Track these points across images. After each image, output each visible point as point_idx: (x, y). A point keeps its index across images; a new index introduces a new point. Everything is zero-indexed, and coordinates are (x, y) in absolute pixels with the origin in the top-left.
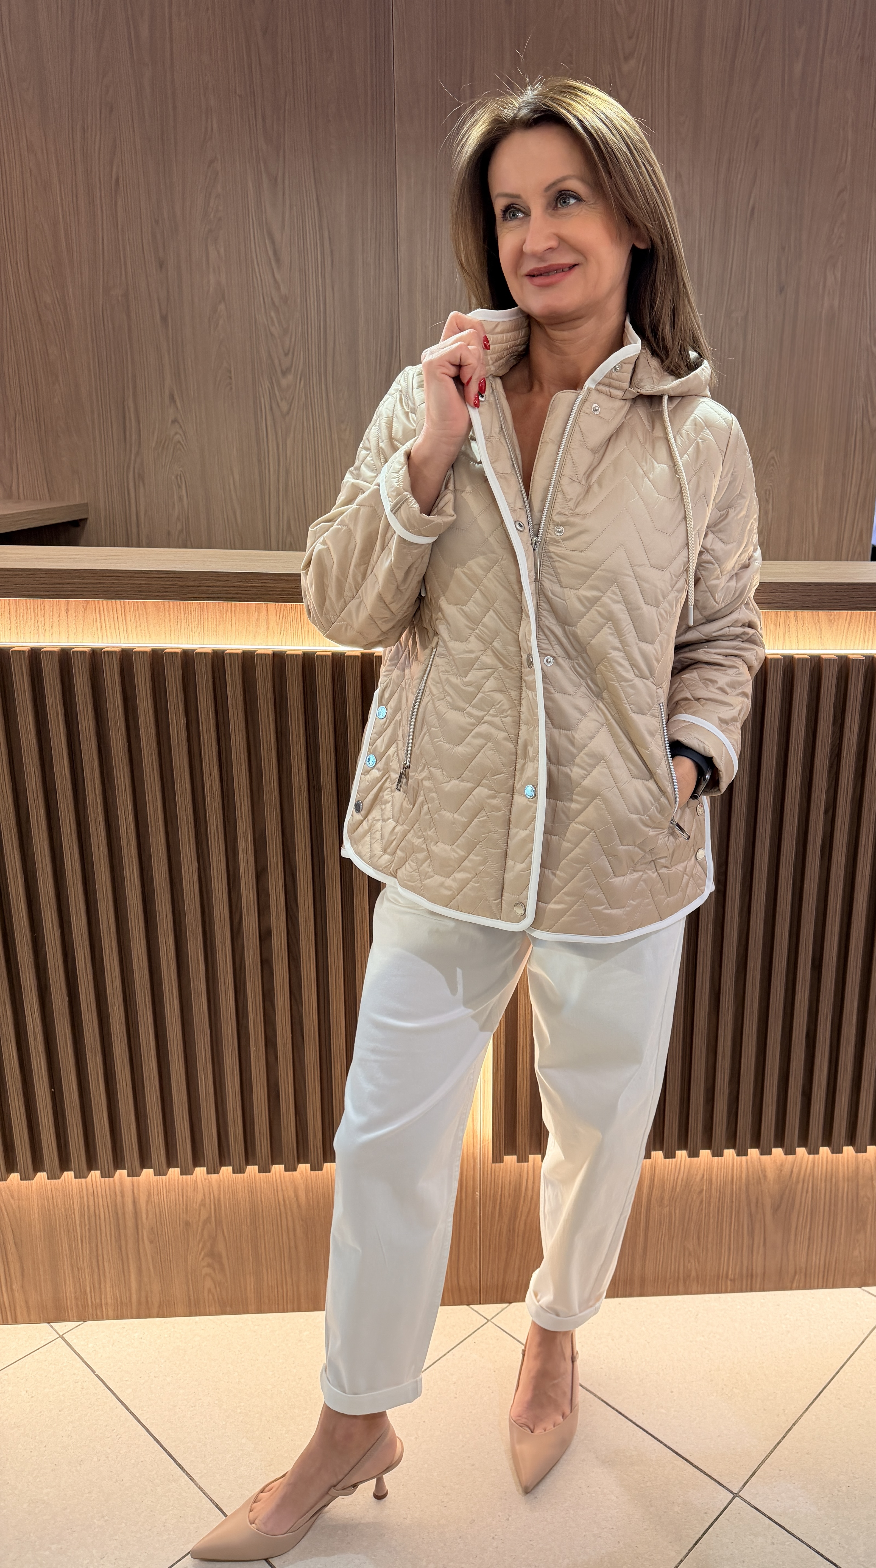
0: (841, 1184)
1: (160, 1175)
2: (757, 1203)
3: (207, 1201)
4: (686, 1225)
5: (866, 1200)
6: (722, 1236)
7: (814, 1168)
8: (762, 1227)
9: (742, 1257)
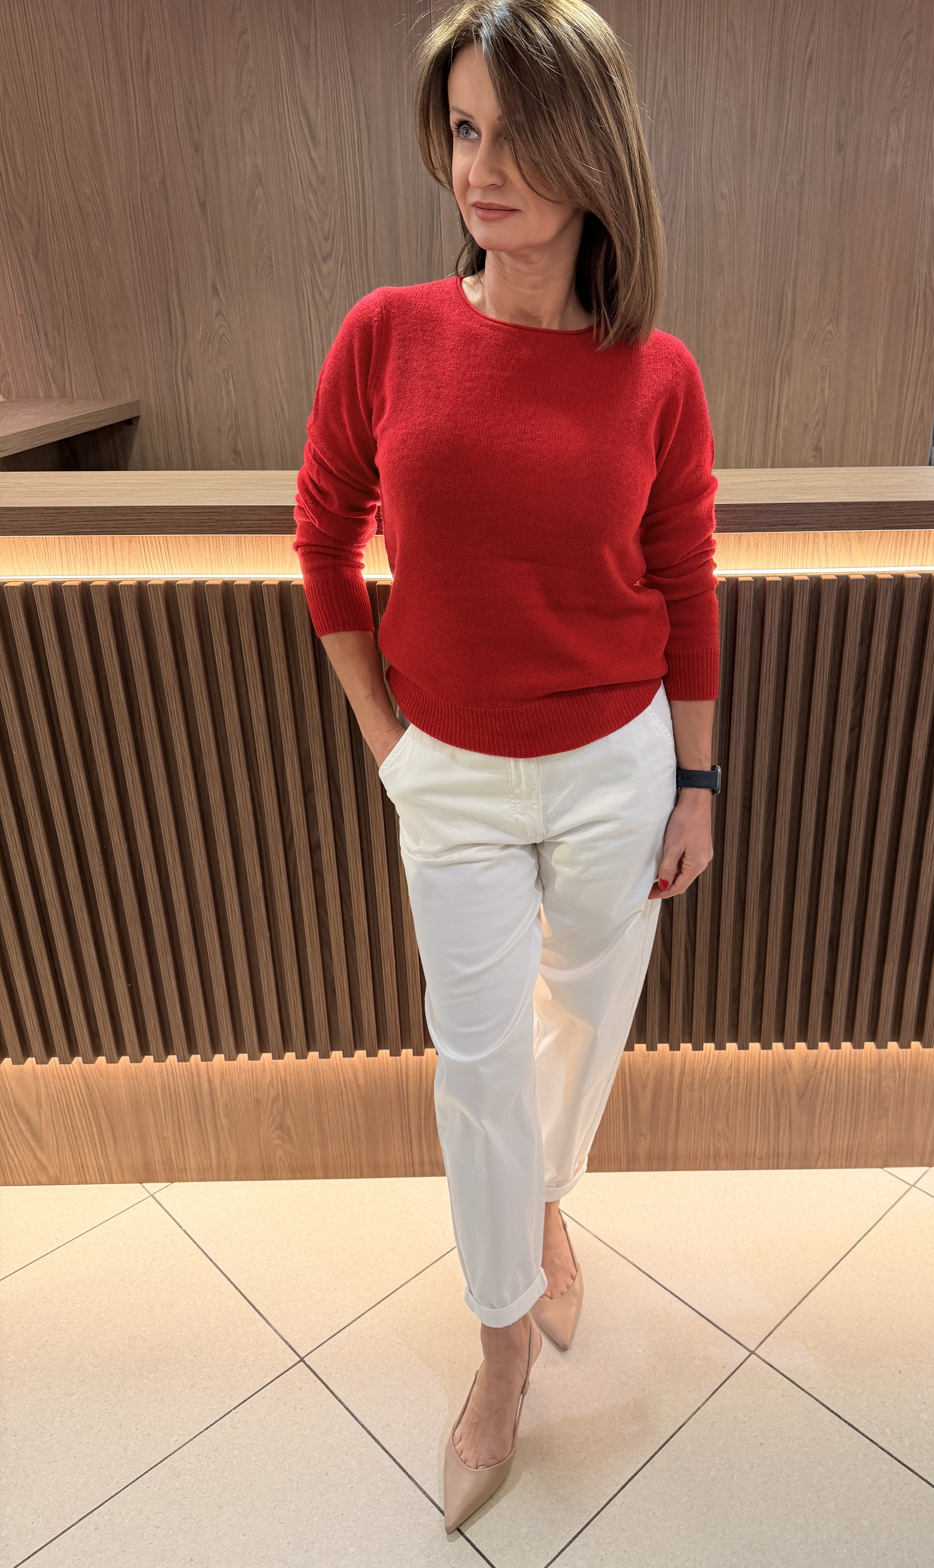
0: (864, 1075)
1: (230, 1060)
2: (783, 1090)
3: (275, 1082)
4: (715, 1109)
5: (888, 1090)
6: (749, 1118)
7: (837, 1060)
8: (788, 1111)
9: (769, 1138)
